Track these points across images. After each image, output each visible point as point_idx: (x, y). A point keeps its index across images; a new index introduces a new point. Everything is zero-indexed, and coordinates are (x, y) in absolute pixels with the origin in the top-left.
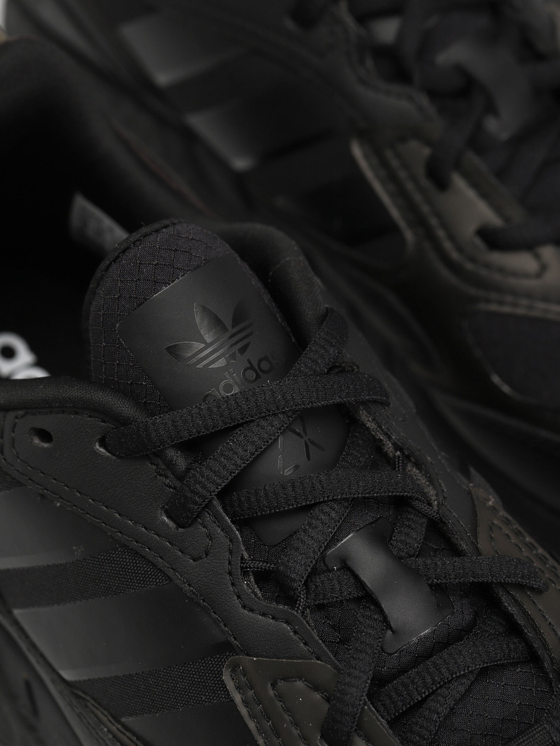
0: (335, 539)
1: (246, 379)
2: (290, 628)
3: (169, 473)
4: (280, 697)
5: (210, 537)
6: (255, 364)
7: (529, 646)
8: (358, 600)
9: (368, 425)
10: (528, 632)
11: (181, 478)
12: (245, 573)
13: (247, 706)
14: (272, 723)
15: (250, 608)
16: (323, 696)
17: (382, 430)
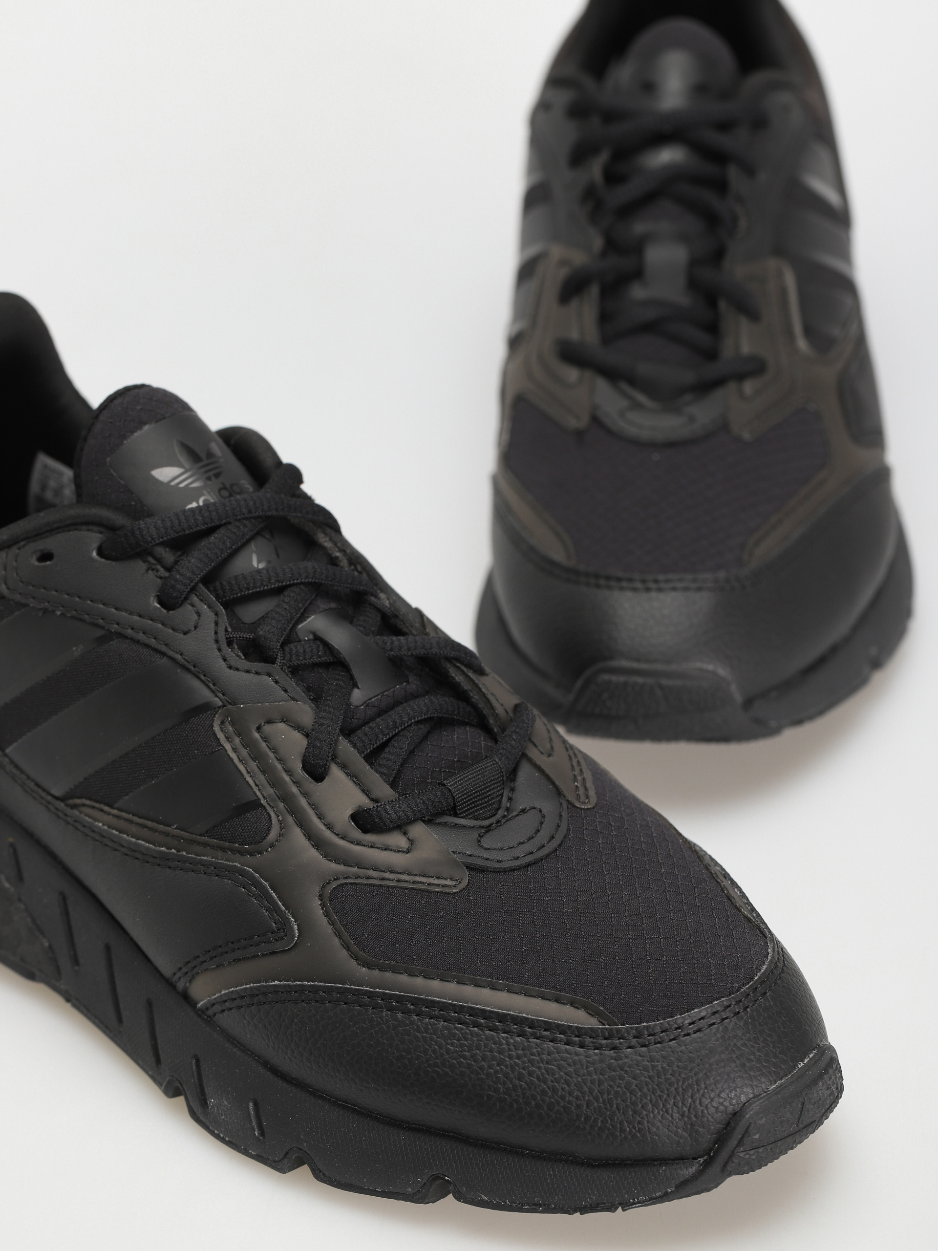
0: (302, 618)
1: (222, 497)
2: (272, 679)
3: (159, 567)
4: (266, 739)
5: (199, 614)
6: (228, 486)
7: (475, 707)
8: (326, 665)
9: (326, 544)
10: (474, 695)
11: (168, 569)
12: (230, 643)
13: (235, 752)
14: (258, 762)
15: (235, 668)
16: (303, 733)
17: (338, 547)
